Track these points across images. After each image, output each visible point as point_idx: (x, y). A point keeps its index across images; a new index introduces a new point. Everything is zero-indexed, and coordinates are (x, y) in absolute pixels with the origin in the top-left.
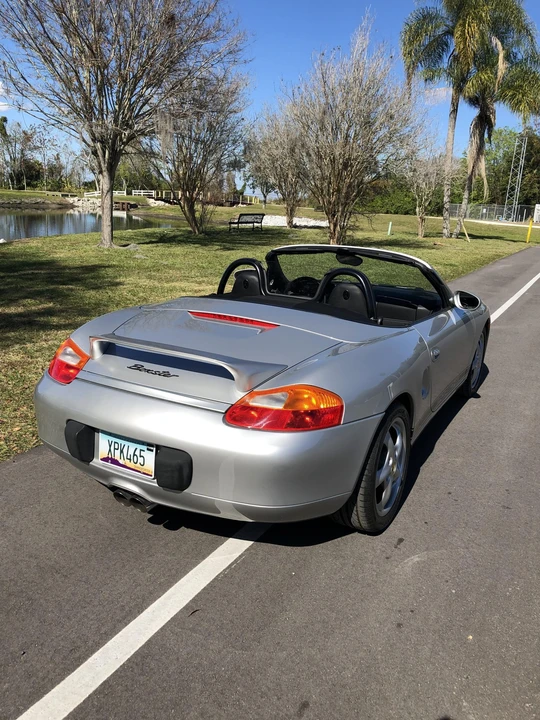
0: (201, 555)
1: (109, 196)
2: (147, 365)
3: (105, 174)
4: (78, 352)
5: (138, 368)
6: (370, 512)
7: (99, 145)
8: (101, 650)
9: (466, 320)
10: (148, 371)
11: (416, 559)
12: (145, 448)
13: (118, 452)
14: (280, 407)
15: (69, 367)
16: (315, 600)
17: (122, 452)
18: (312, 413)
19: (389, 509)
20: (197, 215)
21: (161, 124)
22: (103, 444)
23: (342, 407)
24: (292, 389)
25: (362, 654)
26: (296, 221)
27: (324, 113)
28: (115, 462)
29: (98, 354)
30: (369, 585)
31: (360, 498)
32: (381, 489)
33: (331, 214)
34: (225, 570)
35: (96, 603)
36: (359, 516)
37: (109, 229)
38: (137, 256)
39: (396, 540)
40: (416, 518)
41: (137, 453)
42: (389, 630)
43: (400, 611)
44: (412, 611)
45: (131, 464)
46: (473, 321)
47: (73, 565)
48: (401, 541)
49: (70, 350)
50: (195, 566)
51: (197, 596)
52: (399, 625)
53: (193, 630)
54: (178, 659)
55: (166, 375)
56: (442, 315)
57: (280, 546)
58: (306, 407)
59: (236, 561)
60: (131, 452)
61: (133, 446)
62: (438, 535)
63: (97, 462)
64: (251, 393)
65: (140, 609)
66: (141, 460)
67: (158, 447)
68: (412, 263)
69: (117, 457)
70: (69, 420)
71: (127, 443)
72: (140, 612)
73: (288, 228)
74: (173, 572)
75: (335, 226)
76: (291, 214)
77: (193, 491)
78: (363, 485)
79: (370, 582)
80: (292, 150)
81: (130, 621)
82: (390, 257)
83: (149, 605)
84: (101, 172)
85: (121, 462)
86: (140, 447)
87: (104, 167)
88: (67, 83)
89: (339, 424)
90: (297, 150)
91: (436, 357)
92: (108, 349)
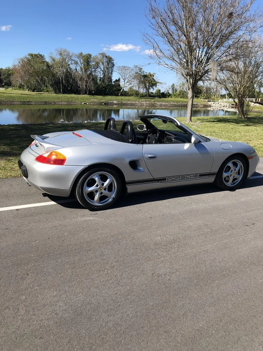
0: (40, 202)
1: (191, 100)
3: (190, 90)
7: (188, 77)
14: (46, 156)
19: (101, 205)
20: (245, 109)
23: (65, 160)
24: (52, 152)
37: (190, 114)
42: (51, 226)
43: (61, 225)
44: (64, 226)
48: (96, 214)
51: (24, 208)
53: (12, 212)
72: (8, 207)
77: (29, 179)
79: (67, 218)
81: (4, 207)
83: (12, 206)
84: (189, 89)
87: (190, 87)
89: (63, 165)
91: (150, 158)
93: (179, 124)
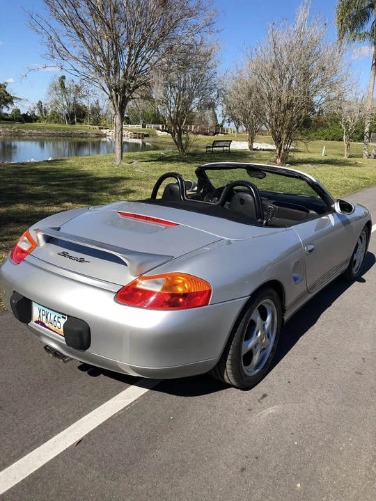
0: (106, 397)
2: (71, 253)
3: (118, 113)
4: (31, 240)
5: (64, 254)
6: (238, 373)
7: (113, 93)
8: (6, 470)
9: (346, 223)
10: (70, 257)
11: (271, 410)
12: (60, 316)
13: (44, 317)
14: (158, 289)
15: (23, 251)
16: (182, 442)
17: (47, 317)
18: (184, 295)
19: (258, 370)
20: (184, 142)
21: (155, 77)
22: (36, 311)
23: (210, 291)
24: (169, 275)
25: (205, 492)
26: (255, 146)
27: (274, 67)
28: (43, 324)
29: (42, 243)
30: (228, 432)
31: (228, 362)
32: (249, 356)
33: (278, 140)
34: (120, 411)
35: (15, 431)
36: (229, 376)
37: (120, 151)
38: (136, 170)
39: (261, 395)
40: (283, 378)
41: (56, 319)
42: (233, 473)
43: (247, 457)
44: (257, 458)
45: (52, 327)
46: (353, 224)
47: (9, 399)
48: (265, 396)
49: (26, 238)
50: (99, 406)
51: (92, 431)
52: (243, 469)
53: (79, 460)
54: (60, 483)
55: (82, 261)
56: (324, 218)
57: (168, 395)
58: (180, 290)
59: (131, 404)
60: (52, 318)
61: (53, 314)
62: (296, 393)
63: (32, 324)
64: (141, 277)
65: (46, 439)
66: (58, 324)
67: (68, 316)
68: (301, 177)
69: (44, 321)
70: (14, 292)
71: (50, 311)
72: (44, 442)
73: (249, 150)
74: (81, 410)
75: (280, 149)
76: (252, 140)
77: (91, 351)
78: (230, 352)
79: (230, 429)
80: (250, 94)
81: (35, 448)
82: (285, 172)
83: (53, 436)
85: (47, 325)
86: (58, 315)
87: (117, 108)
88: (93, 51)
89: (207, 304)
90: (253, 95)
91: (310, 251)
92: (49, 240)
93: (314, 181)
